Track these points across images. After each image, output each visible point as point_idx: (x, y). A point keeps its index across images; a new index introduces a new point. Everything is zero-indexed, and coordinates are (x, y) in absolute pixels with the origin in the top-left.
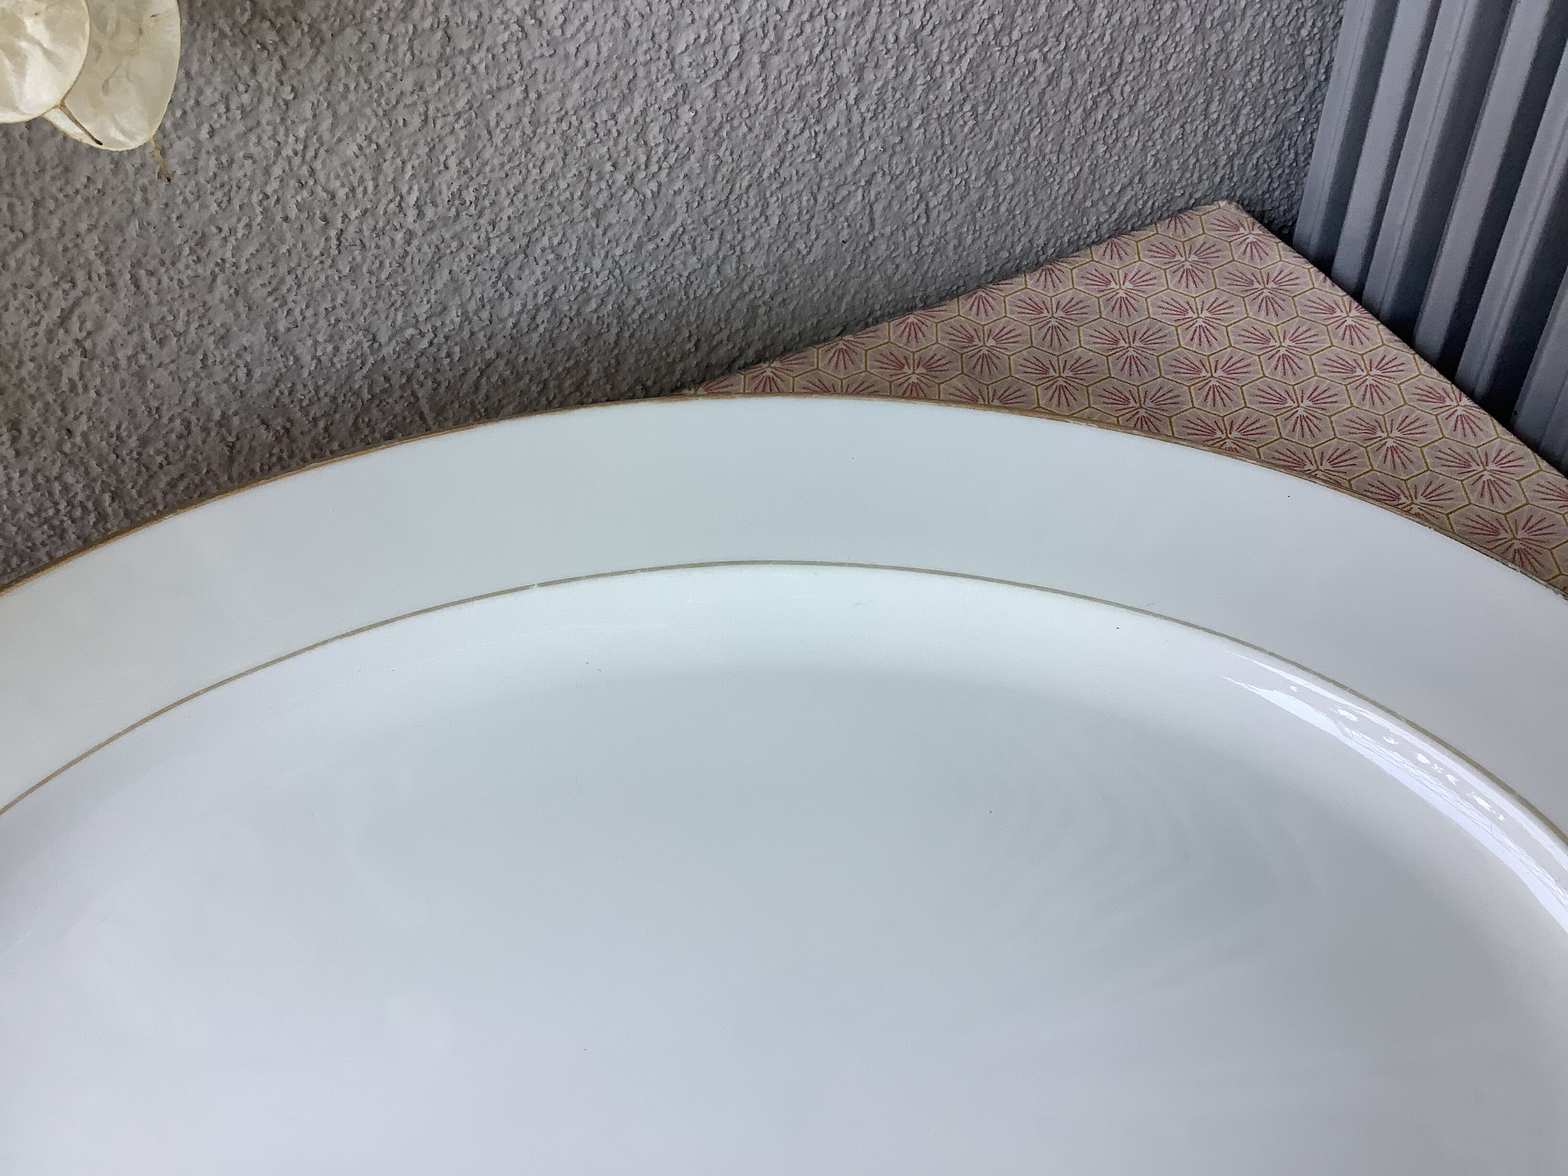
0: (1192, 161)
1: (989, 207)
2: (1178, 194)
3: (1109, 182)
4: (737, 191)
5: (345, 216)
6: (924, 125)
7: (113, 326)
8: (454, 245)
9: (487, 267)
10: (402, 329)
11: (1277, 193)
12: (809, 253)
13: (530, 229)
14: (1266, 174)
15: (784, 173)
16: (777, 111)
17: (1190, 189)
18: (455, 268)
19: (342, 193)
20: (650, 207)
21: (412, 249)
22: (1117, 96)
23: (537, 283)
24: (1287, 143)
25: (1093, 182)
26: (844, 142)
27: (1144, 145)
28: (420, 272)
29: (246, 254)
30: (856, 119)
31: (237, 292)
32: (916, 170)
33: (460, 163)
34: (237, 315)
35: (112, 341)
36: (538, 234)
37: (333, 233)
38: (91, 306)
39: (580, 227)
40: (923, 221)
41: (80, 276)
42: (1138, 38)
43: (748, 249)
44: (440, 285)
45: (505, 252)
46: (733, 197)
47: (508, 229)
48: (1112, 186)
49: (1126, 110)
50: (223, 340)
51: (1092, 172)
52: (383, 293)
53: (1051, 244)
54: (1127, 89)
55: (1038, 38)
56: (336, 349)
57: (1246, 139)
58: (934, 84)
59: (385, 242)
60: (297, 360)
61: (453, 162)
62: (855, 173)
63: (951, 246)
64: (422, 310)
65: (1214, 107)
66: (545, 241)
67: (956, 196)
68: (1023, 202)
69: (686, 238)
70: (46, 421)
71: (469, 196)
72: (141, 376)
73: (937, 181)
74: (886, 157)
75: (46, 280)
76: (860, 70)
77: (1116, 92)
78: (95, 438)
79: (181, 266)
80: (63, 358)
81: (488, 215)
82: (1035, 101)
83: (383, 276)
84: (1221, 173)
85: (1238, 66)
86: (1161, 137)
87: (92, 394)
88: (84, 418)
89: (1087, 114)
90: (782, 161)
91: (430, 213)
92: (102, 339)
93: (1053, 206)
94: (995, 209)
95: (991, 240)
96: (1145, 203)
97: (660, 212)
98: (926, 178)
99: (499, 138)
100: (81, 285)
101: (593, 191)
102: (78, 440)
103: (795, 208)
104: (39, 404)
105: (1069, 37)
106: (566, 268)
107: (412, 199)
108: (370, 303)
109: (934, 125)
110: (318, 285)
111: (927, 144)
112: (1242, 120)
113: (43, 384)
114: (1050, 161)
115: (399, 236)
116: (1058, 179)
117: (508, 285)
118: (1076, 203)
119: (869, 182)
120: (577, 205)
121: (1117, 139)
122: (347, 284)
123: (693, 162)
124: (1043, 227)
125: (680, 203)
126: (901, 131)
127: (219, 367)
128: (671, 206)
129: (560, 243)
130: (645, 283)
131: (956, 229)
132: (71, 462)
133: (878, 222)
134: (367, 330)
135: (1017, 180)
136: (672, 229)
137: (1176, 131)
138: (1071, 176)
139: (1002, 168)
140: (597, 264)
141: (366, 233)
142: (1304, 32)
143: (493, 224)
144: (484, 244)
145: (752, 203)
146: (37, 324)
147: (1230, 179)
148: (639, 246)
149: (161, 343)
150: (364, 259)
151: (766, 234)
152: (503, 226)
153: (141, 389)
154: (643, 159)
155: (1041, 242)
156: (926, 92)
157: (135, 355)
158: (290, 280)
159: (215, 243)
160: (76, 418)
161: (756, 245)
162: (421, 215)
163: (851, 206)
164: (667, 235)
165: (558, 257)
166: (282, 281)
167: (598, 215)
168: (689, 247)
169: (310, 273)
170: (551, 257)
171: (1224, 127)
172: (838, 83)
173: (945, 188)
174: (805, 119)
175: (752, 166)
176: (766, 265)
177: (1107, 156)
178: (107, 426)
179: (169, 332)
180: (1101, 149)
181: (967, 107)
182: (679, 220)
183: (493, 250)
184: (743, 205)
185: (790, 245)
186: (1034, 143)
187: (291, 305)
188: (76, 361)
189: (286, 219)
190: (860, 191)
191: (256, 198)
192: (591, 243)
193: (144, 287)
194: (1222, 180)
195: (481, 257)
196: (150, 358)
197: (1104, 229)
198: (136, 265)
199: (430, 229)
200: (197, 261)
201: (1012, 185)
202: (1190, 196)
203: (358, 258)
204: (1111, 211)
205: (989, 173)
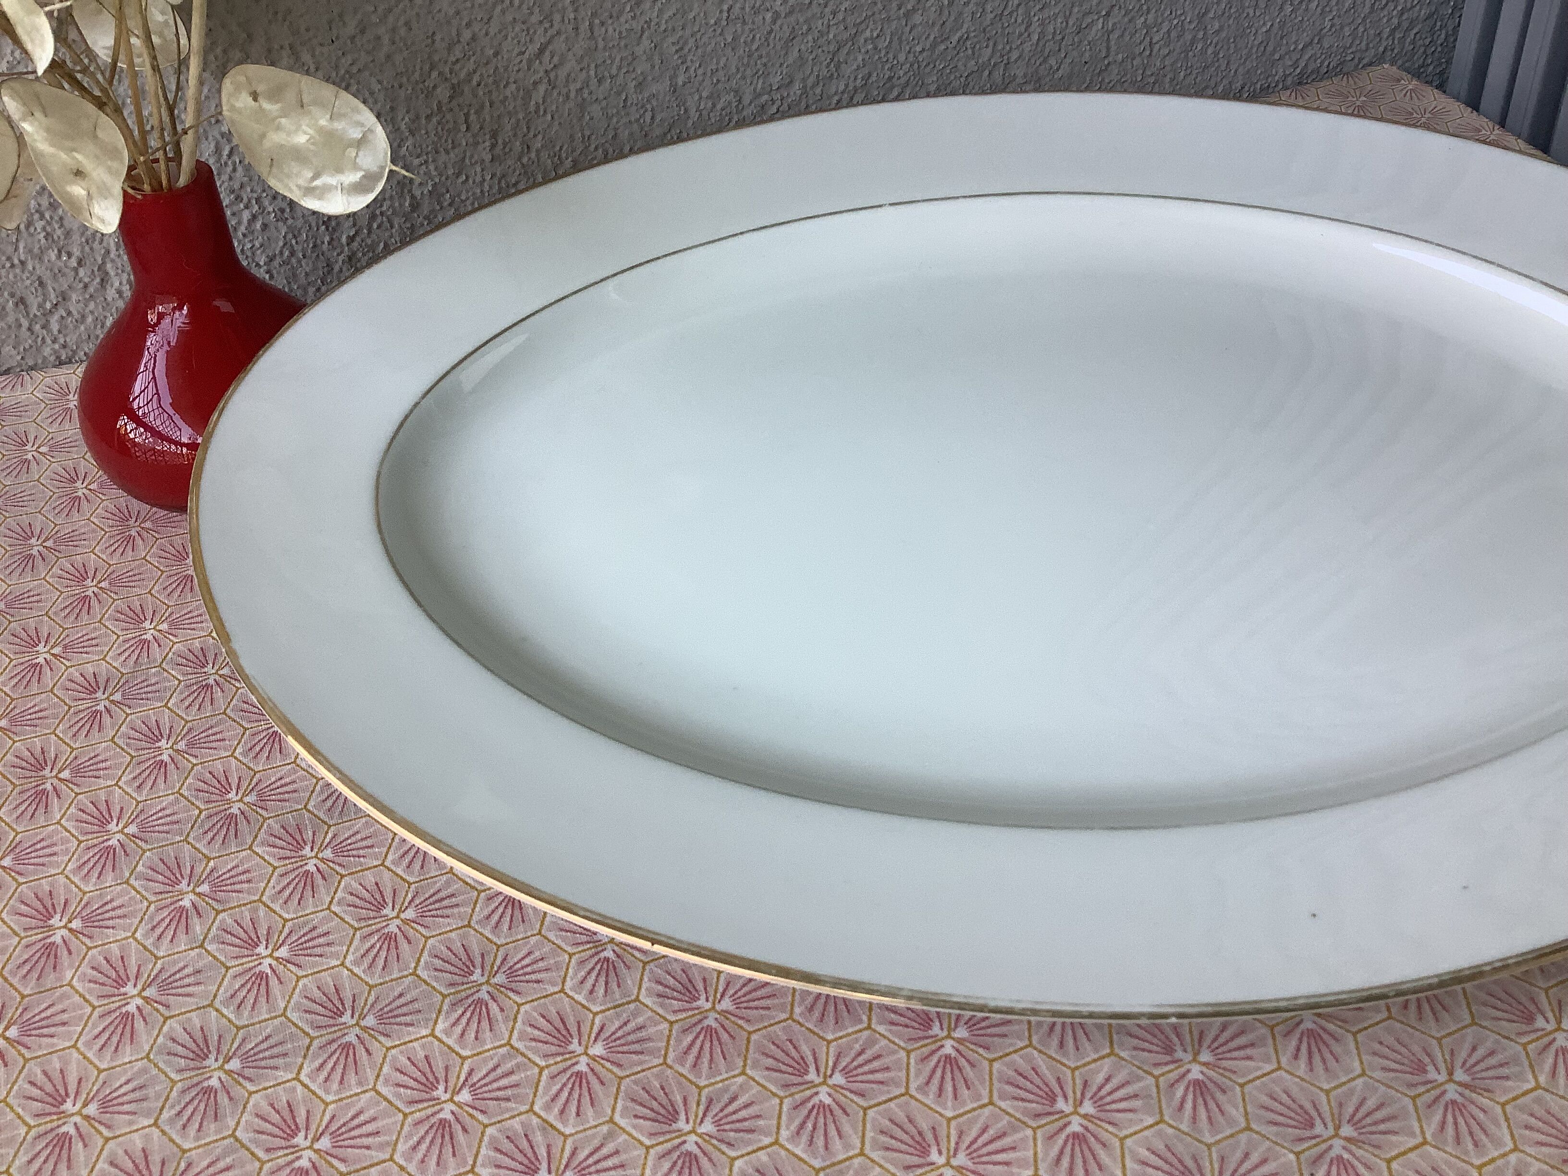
0: (1361, 29)
1: (1199, 48)
2: (1349, 58)
3: (1294, 39)
7: (571, 64)
8: (805, 28)
9: (825, 48)
10: (760, 95)
11: (1431, 68)
12: (1058, 70)
13: (858, 21)
14: (1422, 49)
17: (1358, 55)
18: (803, 47)
21: (776, 27)
23: (858, 68)
24: (1439, 24)
25: (1282, 38)
27: (1322, 10)
28: (778, 48)
29: (666, 17)
31: (656, 47)
32: (1145, 7)
34: (653, 67)
35: (569, 75)
36: (863, 26)
38: (559, 45)
39: (894, 24)
40: (1147, 53)
41: (557, 17)
43: (1012, 60)
44: (790, 60)
45: (839, 38)
46: (1006, 13)
47: (844, 19)
48: (1296, 42)
50: (640, 86)
51: (1281, 28)
52: (752, 62)
53: (1246, 88)
56: (714, 105)
57: (1405, 17)
59: (759, 19)
60: (686, 110)
63: (1167, 79)
64: (775, 80)
66: (868, 33)
67: (1173, 34)
68: (1225, 47)
69: (968, 43)
70: (515, 135)
72: (582, 106)
73: (1160, 20)
75: (534, 19)
78: (544, 155)
79: (622, 20)
80: (535, 83)
83: (754, 47)
84: (1384, 44)
87: (549, 117)
88: (540, 137)
92: (562, 73)
93: (1249, 55)
94: (1204, 51)
95: (1199, 78)
96: (1322, 63)
97: (952, 18)
98: (1151, 17)
100: (556, 26)
102: (533, 155)
103: (1051, 29)
104: (513, 120)
106: (880, 58)
108: (742, 69)
110: (709, 49)
113: (519, 102)
114: (1248, 14)
115: (769, 16)
116: (1254, 31)
117: (838, 67)
118: (1268, 53)
119: (1108, 14)
122: (728, 51)
124: (1241, 70)
125: (967, 16)
127: (634, 108)
128: (961, 14)
129: (878, 36)
130: (935, 79)
131: (1172, 65)
132: (526, 173)
133: (1113, 48)
134: (736, 92)
135: (1221, 28)
136: (959, 34)
138: (1264, 29)
139: (1211, 15)
140: (902, 57)
141: (747, 9)
144: (825, 29)
145: (1019, 20)
146: (524, 53)
147: (1393, 50)
148: (934, 45)
149: (600, 81)
150: (743, 31)
151: (1027, 47)
152: (840, 16)
153: (580, 119)
155: (1239, 85)
157: (581, 89)
158: (691, 41)
160: (535, 136)
161: (1019, 57)
163: (1093, 32)
164: (954, 39)
165: (875, 48)
166: (686, 43)
167: (908, 15)
168: (970, 52)
169: (705, 39)
170: (870, 47)
173: (1165, 27)
176: (1025, 76)
177: (1293, 16)
178: (554, 146)
179: (606, 74)
182: (965, 26)
183: (831, 36)
184: (1013, 20)
185: (1045, 60)
187: (689, 63)
188: (542, 88)
190: (1101, 20)
192: (900, 39)
193: (596, 34)
194: (1386, 49)
195: (822, 41)
196: (591, 93)
197: (1289, 81)
198: (594, 15)
199: (791, 12)
200: (634, 18)
201: (1217, 32)
202: (1360, 60)
203: (739, 30)
204: (1295, 65)
205: (1202, 16)
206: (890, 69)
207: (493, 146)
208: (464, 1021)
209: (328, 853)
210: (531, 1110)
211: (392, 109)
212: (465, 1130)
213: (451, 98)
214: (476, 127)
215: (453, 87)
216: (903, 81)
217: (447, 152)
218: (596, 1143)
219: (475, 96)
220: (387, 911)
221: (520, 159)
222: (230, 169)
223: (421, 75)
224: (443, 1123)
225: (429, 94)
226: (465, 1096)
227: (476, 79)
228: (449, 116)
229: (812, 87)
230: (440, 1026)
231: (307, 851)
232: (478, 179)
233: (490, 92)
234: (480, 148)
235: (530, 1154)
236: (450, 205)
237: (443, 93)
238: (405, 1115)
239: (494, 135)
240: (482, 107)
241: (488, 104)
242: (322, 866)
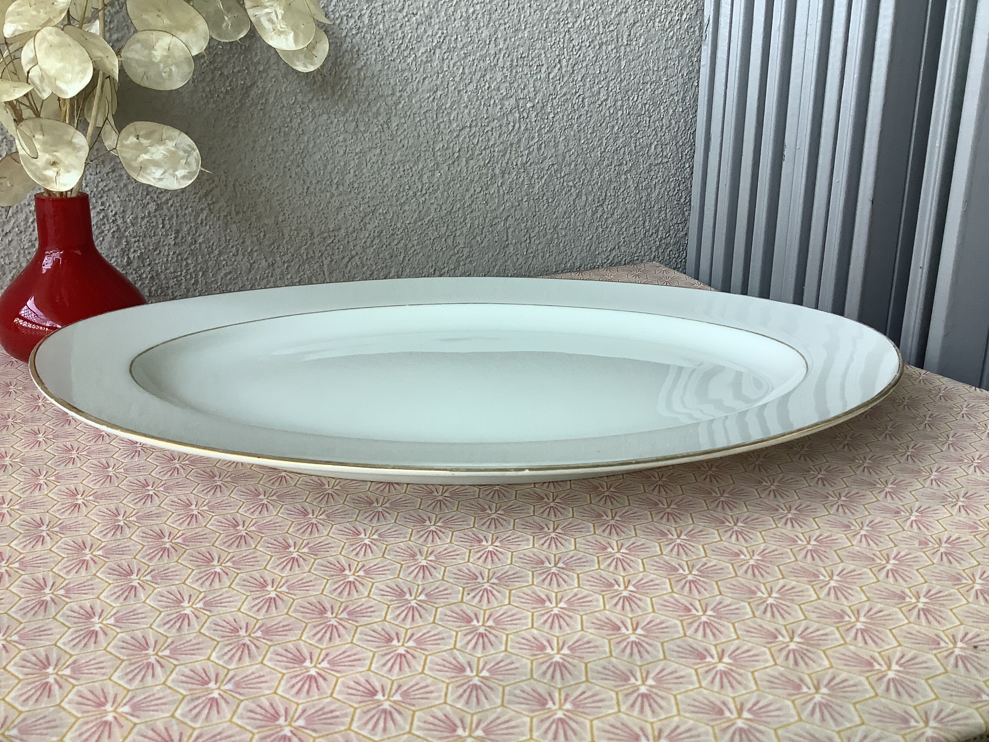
0: (640, 245)
2: (635, 258)
4: (455, 209)
6: (528, 201)
8: (347, 203)
9: (358, 215)
12: (481, 243)
15: (473, 206)
17: (640, 258)
18: (346, 212)
20: (421, 207)
21: (332, 201)
22: (606, 209)
23: (376, 227)
24: (681, 247)
25: (598, 243)
26: (497, 200)
27: (618, 233)
28: (333, 210)
30: (501, 192)
31: (268, 201)
32: (525, 219)
34: (266, 210)
35: (220, 208)
36: (378, 207)
39: (394, 208)
40: (528, 241)
44: (339, 218)
45: (366, 210)
46: (453, 211)
47: (368, 202)
49: (609, 215)
52: (319, 216)
59: (323, 195)
62: (501, 214)
65: (647, 224)
66: (381, 210)
67: (541, 234)
68: (569, 244)
69: (434, 223)
70: (188, 234)
71: (356, 185)
73: (533, 225)
74: (513, 210)
77: (605, 207)
80: (202, 209)
81: (361, 195)
82: (571, 202)
86: (626, 230)
89: (594, 214)
90: (473, 202)
91: (341, 188)
92: (217, 206)
97: (425, 209)
98: (529, 223)
101: (401, 195)
103: (477, 222)
104: (188, 226)
106: (387, 224)
107: (335, 181)
108: (314, 218)
109: (532, 202)
111: (529, 209)
112: (660, 233)
113: (192, 218)
114: (579, 228)
115: (328, 194)
116: (583, 238)
117: (365, 225)
118: (591, 250)
119: (506, 219)
120: (394, 198)
121: (607, 227)
122: (306, 208)
123: (439, 193)
124: (578, 257)
125: (432, 208)
126: (519, 201)
128: (429, 208)
129: (386, 213)
130: (416, 238)
133: (510, 237)
136: (429, 218)
137: (632, 230)
138: (589, 238)
139: (560, 227)
140: (399, 225)
141: (317, 190)
142: (682, 200)
143: (363, 198)
144: (358, 205)
145: (460, 216)
148: (415, 222)
149: (237, 213)
150: (315, 200)
151: (465, 229)
152: (366, 200)
154: (420, 187)
155: (577, 264)
156: (529, 188)
158: (287, 202)
161: (461, 234)
163: (499, 228)
164: (426, 220)
165: (385, 219)
166: (284, 201)
167: (402, 205)
168: (434, 227)
169: (294, 200)
170: (382, 217)
171: (652, 234)
172: (495, 176)
173: (535, 229)
174: (482, 187)
175: (461, 200)
179: (241, 210)
182: (432, 215)
183: (361, 209)
184: (457, 215)
186: (572, 220)
187: (285, 211)
188: (205, 213)
190: (503, 222)
192: (398, 216)
194: (654, 257)
195: (356, 211)
196: (231, 218)
197: (604, 265)
203: (313, 200)
207: (176, 238)
213: (156, 210)
214: (168, 226)
215: (158, 205)
217: (150, 237)
219: (169, 210)
223: (141, 196)
225: (145, 207)
227: (171, 202)
228: (154, 219)
229: (351, 233)
233: (177, 210)
234: (169, 237)
237: (152, 207)
239: (177, 232)
240: (172, 217)
241: (175, 216)
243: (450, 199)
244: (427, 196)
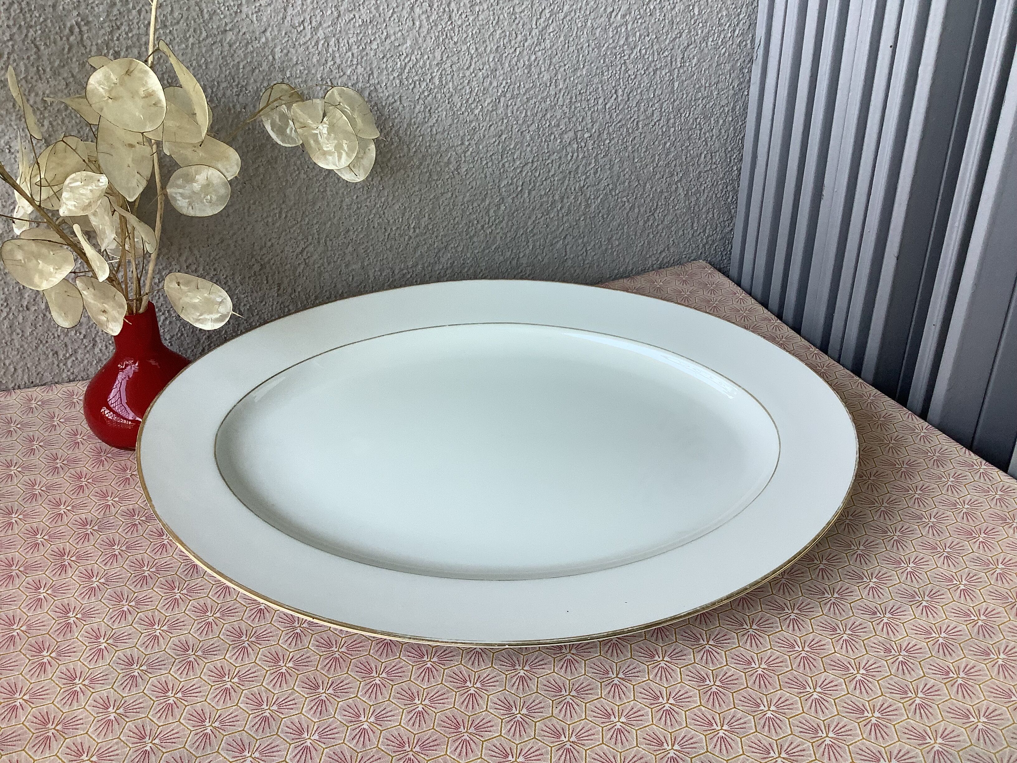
0: (688, 244)
1: (610, 252)
2: (684, 256)
3: (655, 249)
4: (518, 235)
5: (391, 229)
6: (585, 219)
7: (316, 256)
8: (423, 243)
9: (433, 251)
10: (403, 270)
13: (448, 240)
15: (535, 231)
16: (533, 210)
17: (688, 256)
18: (422, 251)
19: (391, 221)
20: (488, 236)
21: (410, 242)
22: (657, 218)
25: (649, 248)
26: (556, 223)
27: (668, 236)
28: (411, 251)
29: (360, 238)
30: (560, 215)
31: (355, 250)
32: (582, 235)
33: (429, 215)
34: (353, 258)
35: (314, 261)
36: (450, 242)
37: (387, 234)
38: (311, 248)
39: (465, 241)
40: (585, 254)
41: (310, 237)
42: (663, 197)
43: (521, 256)
44: (417, 256)
45: (439, 247)
46: (517, 237)
48: (657, 250)
49: (660, 222)
50: (347, 266)
51: (649, 244)
52: (399, 256)
54: (660, 215)
55: (625, 194)
57: (710, 239)
58: (588, 206)
59: (402, 239)
61: (427, 215)
62: (560, 234)
64: (410, 264)
65: (695, 225)
66: (452, 245)
67: (597, 246)
68: (622, 252)
69: (500, 250)
71: (430, 227)
72: (320, 274)
73: (590, 240)
74: (571, 229)
75: (299, 238)
76: (562, 199)
77: (656, 215)
78: (302, 294)
79: (340, 239)
80: (299, 264)
81: (435, 234)
82: (625, 215)
83: (400, 250)
84: (701, 250)
85: (704, 210)
86: (675, 234)
87: (305, 278)
89: (645, 222)
90: (534, 227)
91: (417, 231)
92: (312, 260)
96: (671, 258)
97: (492, 239)
98: (585, 239)
99: (442, 209)
100: (310, 241)
101: (470, 230)
103: (538, 243)
104: (288, 279)
105: (637, 195)
106: (458, 255)
107: (412, 226)
108: (394, 259)
109: (588, 220)
110: (379, 251)
111: (586, 226)
112: (707, 231)
113: (291, 272)
114: (632, 238)
115: (407, 238)
116: (635, 245)
118: (643, 255)
119: (565, 238)
120: (464, 233)
121: (657, 233)
122: (388, 251)
123: (504, 224)
124: (631, 262)
125: (498, 238)
126: (576, 221)
128: (495, 237)
129: (457, 246)
131: (597, 259)
133: (568, 253)
135: (619, 244)
136: (495, 246)
137: (681, 233)
138: (640, 244)
139: (614, 238)
140: (469, 255)
141: (397, 235)
143: (437, 237)
144: (433, 244)
145: (523, 240)
146: (294, 252)
147: (705, 253)
148: (483, 250)
149: (329, 264)
150: (395, 244)
151: (527, 252)
152: (440, 238)
153: (319, 279)
154: (487, 220)
155: (630, 268)
156: (585, 208)
157: (320, 267)
158: (371, 248)
159: (351, 233)
161: (524, 255)
162: (414, 231)
163: (558, 246)
164: (493, 248)
165: (456, 251)
166: (369, 248)
167: (471, 238)
168: (500, 253)
169: (377, 247)
170: (454, 251)
171: (700, 233)
172: (554, 202)
173: (593, 243)
174: (543, 213)
175: (523, 227)
176: (527, 263)
177: (654, 238)
179: (332, 260)
180: (651, 236)
181: (600, 215)
182: (498, 243)
183: (435, 246)
184: (520, 240)
185: (536, 257)
186: (625, 231)
187: (370, 257)
188: (302, 266)
189: (374, 227)
190: (562, 240)
191: (366, 219)
193: (328, 244)
194: (701, 253)
195: (431, 248)
196: (324, 268)
197: (655, 266)
198: (327, 237)
199: (417, 236)
200: (345, 238)
201: (618, 246)
202: (689, 258)
203: (393, 243)
204: (657, 260)
205: (609, 240)
206: (463, 260)
207: (279, 290)
208: (237, 654)
209: (185, 591)
210: (262, 685)
211: (233, 274)
212: (235, 691)
213: (261, 270)
214: (271, 282)
215: (262, 265)
216: (470, 265)
217: (257, 292)
218: (286, 696)
219: (272, 269)
220: (209, 614)
221: (290, 295)
222: (157, 298)
224: (226, 689)
225: (250, 267)
226: (236, 680)
227: (272, 262)
228: (259, 277)
229: (427, 267)
230: (228, 655)
231: (176, 590)
232: (271, 304)
233: (278, 267)
234: (273, 290)
235: (260, 699)
236: (257, 314)
237: (257, 267)
238: (212, 686)
239: (279, 285)
240: (274, 273)
241: (277, 272)
242: (182, 597)
243: (514, 227)
244: (493, 227)
